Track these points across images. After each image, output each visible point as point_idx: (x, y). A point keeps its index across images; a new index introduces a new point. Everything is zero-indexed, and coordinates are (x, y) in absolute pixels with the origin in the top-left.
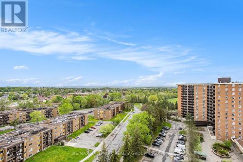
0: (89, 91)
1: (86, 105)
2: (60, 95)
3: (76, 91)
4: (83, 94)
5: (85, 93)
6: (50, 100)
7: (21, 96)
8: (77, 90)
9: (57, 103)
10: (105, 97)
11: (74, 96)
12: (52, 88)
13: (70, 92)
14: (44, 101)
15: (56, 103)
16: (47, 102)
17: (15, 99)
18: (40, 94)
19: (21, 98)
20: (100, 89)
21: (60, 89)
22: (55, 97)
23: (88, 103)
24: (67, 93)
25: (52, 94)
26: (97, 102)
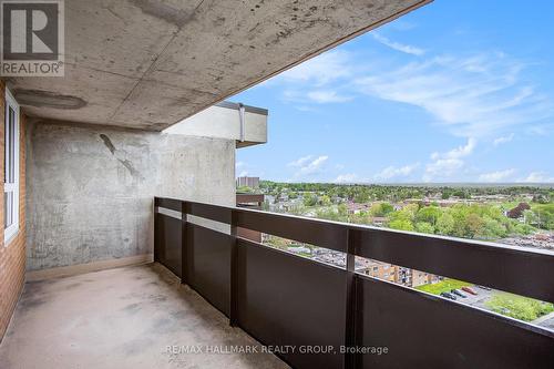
0: (461, 195)
1: (451, 229)
2: (387, 202)
3: (427, 195)
4: (444, 201)
5: (451, 201)
6: (368, 211)
7: (320, 199)
8: (429, 191)
9: (382, 219)
10: (515, 214)
11: (420, 205)
12: (373, 186)
13: (410, 196)
14: (356, 212)
15: (378, 219)
16: (361, 214)
17: (312, 204)
18: (351, 198)
19: (321, 202)
20: (501, 192)
21: (389, 189)
22: (376, 205)
23: (456, 226)
24: (403, 198)
25: (373, 198)
26: (484, 225)
